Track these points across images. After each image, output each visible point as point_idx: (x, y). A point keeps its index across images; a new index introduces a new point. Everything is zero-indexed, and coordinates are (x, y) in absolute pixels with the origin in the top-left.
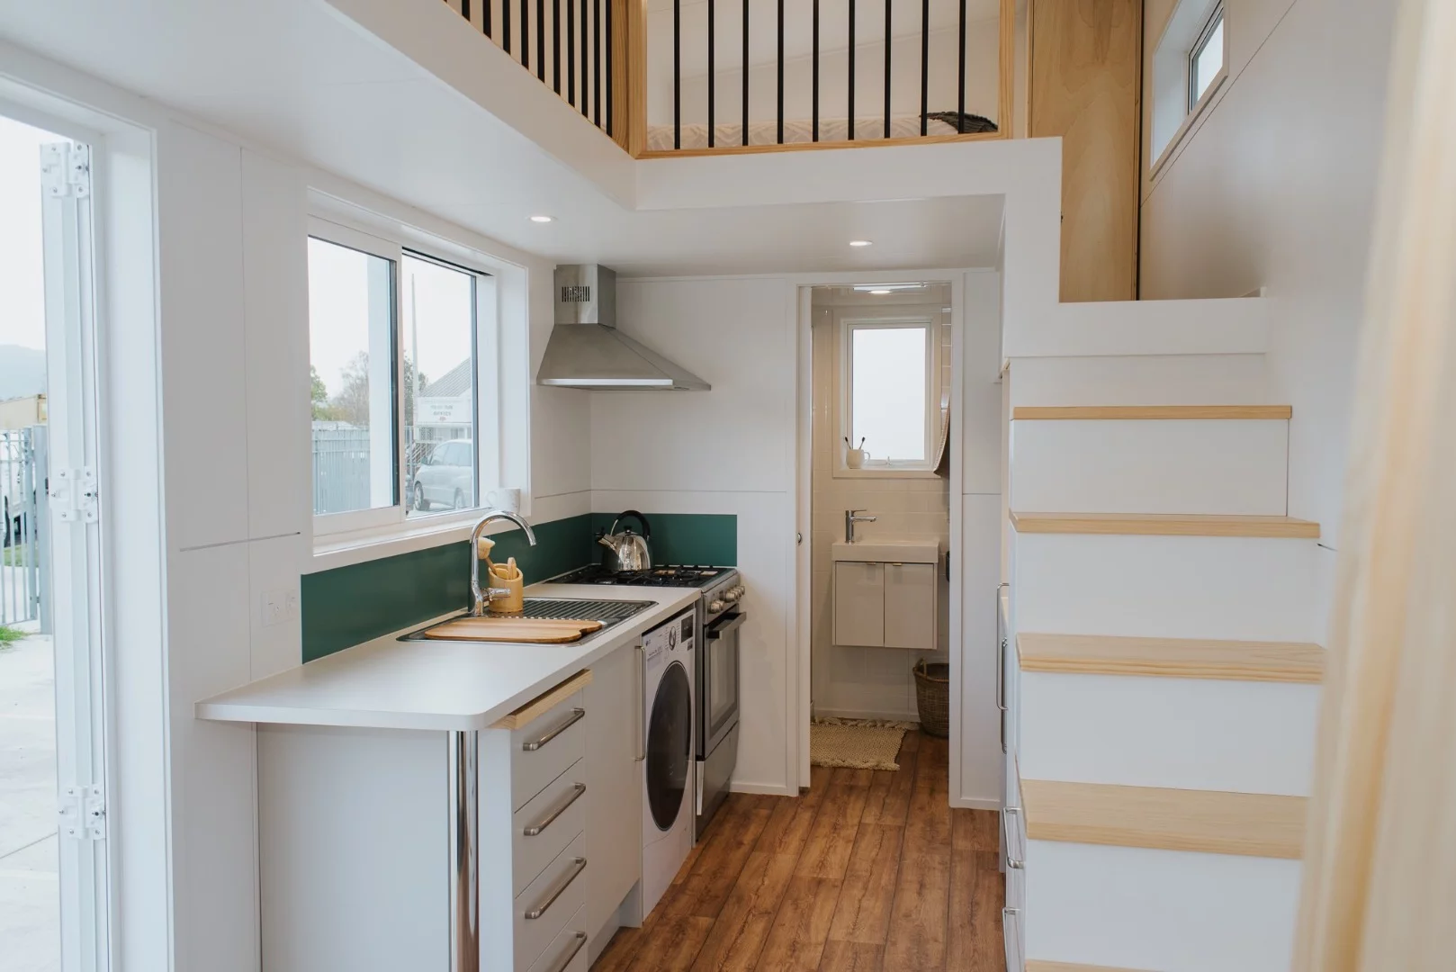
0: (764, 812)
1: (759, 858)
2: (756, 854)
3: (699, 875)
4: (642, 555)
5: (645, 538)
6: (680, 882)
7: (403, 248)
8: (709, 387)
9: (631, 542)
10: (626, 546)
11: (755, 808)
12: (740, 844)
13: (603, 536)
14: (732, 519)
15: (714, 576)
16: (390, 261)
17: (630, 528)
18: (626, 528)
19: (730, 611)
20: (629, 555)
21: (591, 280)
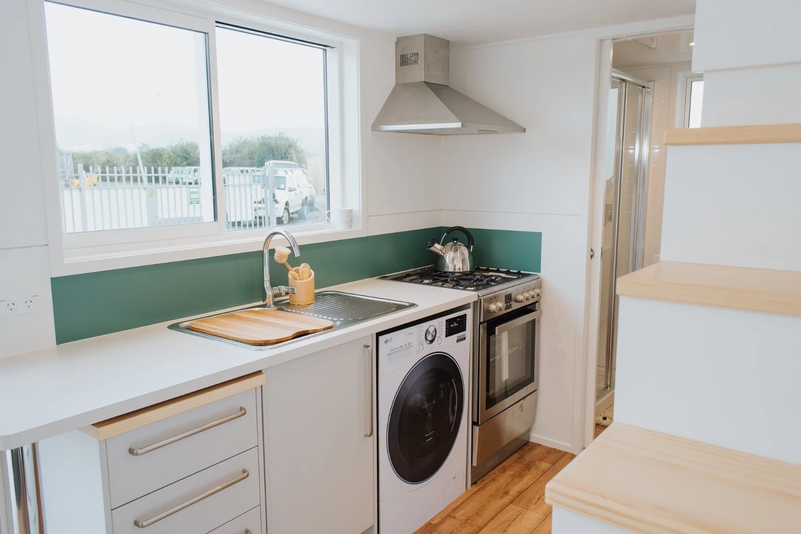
0: (544, 465)
1: (514, 509)
2: (512, 506)
3: (454, 518)
4: (463, 261)
5: (468, 248)
6: (435, 522)
7: (217, 22)
8: (524, 130)
9: (456, 250)
10: (452, 252)
11: (540, 460)
12: (507, 493)
13: (433, 245)
14: (538, 236)
15: (516, 279)
16: (206, 33)
17: (457, 240)
18: (454, 240)
19: (528, 307)
20: (453, 260)
21: (419, 48)
